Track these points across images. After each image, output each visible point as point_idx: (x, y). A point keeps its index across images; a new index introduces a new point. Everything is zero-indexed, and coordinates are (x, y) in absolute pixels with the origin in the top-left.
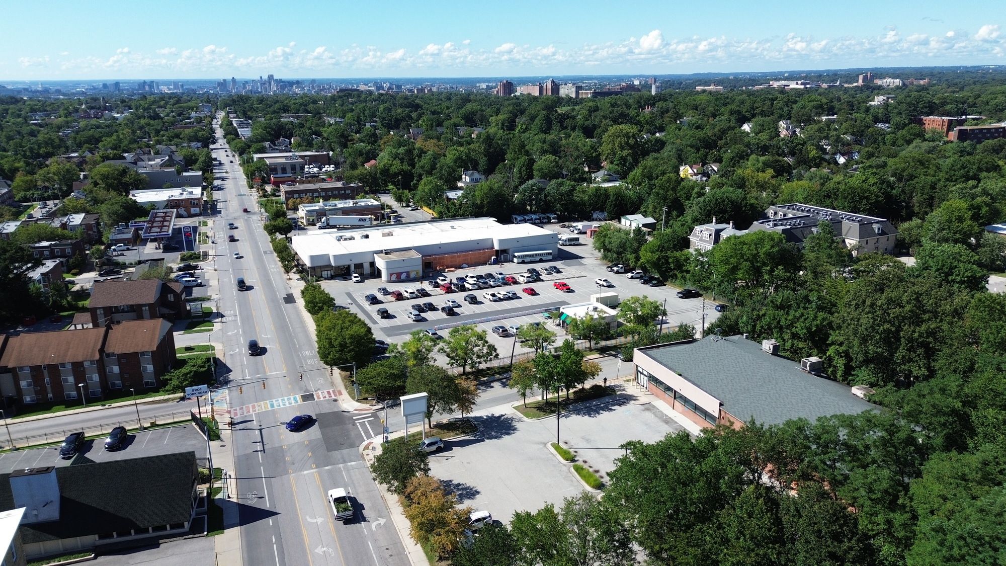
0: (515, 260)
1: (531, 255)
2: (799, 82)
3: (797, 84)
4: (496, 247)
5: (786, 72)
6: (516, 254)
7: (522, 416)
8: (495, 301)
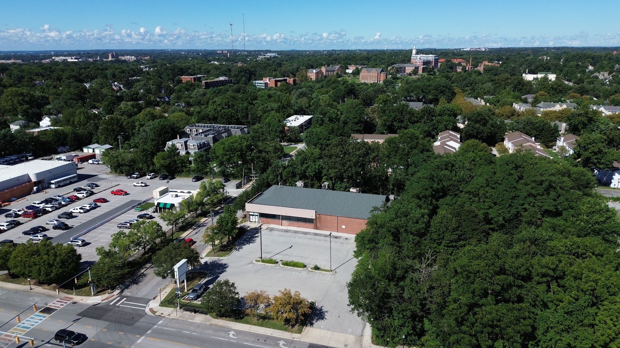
0: (53, 186)
1: (63, 180)
2: (73, 58)
3: (72, 59)
4: (34, 179)
5: (53, 51)
6: (53, 182)
7: (218, 258)
8: (85, 212)
